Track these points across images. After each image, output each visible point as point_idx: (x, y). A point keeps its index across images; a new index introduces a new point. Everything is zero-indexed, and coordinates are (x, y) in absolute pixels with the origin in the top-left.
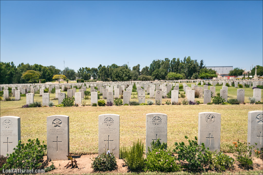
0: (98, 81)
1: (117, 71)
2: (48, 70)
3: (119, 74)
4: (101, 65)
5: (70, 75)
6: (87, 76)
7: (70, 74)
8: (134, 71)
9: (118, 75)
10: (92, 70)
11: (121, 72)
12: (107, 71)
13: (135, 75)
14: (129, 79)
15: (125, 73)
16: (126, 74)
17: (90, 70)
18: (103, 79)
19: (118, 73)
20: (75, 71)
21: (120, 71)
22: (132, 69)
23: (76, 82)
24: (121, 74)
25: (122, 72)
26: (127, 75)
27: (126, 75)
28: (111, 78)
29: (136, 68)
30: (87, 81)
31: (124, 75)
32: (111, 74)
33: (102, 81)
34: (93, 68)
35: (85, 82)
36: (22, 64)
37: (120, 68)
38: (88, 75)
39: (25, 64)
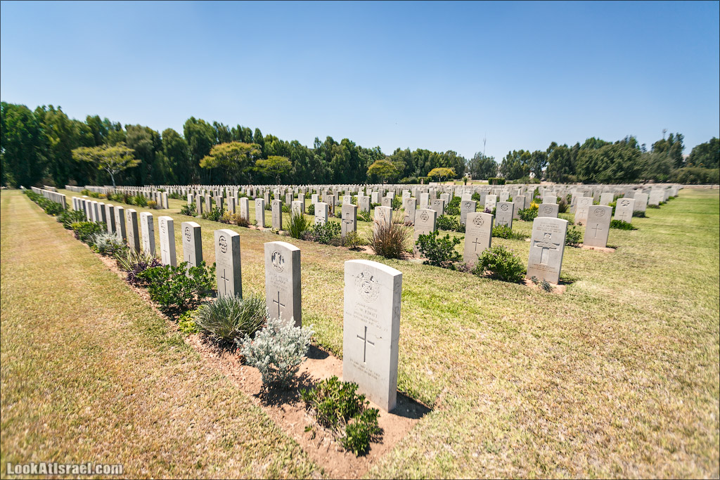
0: (544, 183)
1: (591, 157)
2: (441, 160)
3: (596, 164)
6: (522, 170)
7: (483, 167)
8: (656, 154)
9: (594, 167)
10: (533, 155)
11: (602, 160)
12: (572, 159)
13: (659, 166)
14: (630, 177)
15: (617, 160)
16: (619, 163)
17: (530, 157)
18: (555, 177)
19: (593, 162)
20: (495, 160)
21: (602, 155)
22: (649, 148)
23: (486, 183)
24: (603, 166)
25: (605, 159)
26: (622, 166)
27: (620, 168)
29: (671, 146)
30: (512, 181)
33: (553, 181)
34: (536, 152)
35: (508, 183)
36: (398, 150)
38: (524, 169)
39: (403, 149)
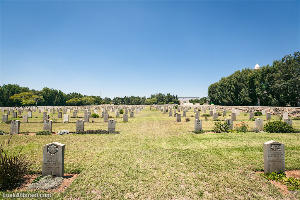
0: (124, 105)
4: (126, 96)
5: (108, 101)
12: (129, 100)
14: (140, 104)
17: (120, 99)
18: (127, 104)
20: (111, 99)
27: (138, 102)
28: (131, 103)
31: (137, 102)
32: (131, 101)
35: (117, 105)
37: (136, 99)
